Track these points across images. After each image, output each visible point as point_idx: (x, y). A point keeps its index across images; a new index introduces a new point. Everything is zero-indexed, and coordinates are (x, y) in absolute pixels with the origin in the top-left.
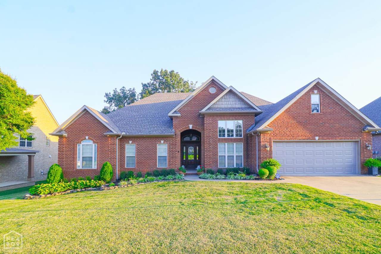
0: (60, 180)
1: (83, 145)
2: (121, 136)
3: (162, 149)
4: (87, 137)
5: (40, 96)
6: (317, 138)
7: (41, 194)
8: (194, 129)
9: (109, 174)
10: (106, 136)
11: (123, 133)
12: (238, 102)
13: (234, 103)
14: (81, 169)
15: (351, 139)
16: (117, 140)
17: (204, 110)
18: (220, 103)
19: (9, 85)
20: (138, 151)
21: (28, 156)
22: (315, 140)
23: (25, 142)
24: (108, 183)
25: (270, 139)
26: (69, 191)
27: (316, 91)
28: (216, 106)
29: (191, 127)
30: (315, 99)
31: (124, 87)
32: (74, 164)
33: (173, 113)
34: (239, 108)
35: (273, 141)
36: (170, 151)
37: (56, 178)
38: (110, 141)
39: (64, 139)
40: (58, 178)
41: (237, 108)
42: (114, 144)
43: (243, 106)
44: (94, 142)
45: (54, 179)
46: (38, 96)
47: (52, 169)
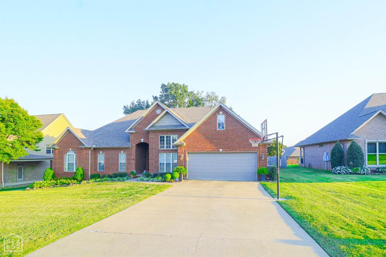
0: (51, 179)
1: (68, 155)
2: (92, 148)
3: (122, 158)
4: (70, 149)
5: (63, 114)
6: (221, 150)
7: (34, 188)
8: (145, 142)
9: (80, 176)
10: (81, 148)
11: (94, 146)
12: (174, 121)
13: (171, 121)
14: (67, 172)
15: (249, 151)
16: (90, 151)
17: (147, 128)
18: (161, 122)
19: (21, 115)
20: (106, 159)
21: (50, 161)
22: (220, 151)
23: (51, 150)
24: (80, 181)
25: (185, 151)
26: (52, 187)
27: (221, 113)
28: (157, 124)
29: (142, 140)
30: (221, 118)
31: (139, 100)
32: (62, 168)
33: (129, 130)
34: (174, 126)
35: (188, 153)
36: (128, 159)
37: (48, 178)
38: (85, 152)
39: (57, 151)
40: (50, 177)
41: (172, 126)
42: (87, 154)
43: (179, 124)
44: (75, 153)
45: (47, 178)
46: (62, 114)
47: (46, 171)
